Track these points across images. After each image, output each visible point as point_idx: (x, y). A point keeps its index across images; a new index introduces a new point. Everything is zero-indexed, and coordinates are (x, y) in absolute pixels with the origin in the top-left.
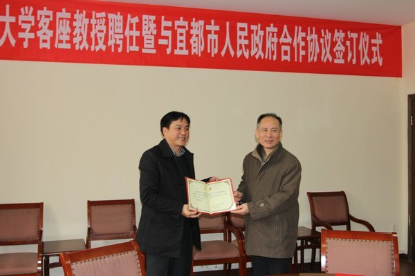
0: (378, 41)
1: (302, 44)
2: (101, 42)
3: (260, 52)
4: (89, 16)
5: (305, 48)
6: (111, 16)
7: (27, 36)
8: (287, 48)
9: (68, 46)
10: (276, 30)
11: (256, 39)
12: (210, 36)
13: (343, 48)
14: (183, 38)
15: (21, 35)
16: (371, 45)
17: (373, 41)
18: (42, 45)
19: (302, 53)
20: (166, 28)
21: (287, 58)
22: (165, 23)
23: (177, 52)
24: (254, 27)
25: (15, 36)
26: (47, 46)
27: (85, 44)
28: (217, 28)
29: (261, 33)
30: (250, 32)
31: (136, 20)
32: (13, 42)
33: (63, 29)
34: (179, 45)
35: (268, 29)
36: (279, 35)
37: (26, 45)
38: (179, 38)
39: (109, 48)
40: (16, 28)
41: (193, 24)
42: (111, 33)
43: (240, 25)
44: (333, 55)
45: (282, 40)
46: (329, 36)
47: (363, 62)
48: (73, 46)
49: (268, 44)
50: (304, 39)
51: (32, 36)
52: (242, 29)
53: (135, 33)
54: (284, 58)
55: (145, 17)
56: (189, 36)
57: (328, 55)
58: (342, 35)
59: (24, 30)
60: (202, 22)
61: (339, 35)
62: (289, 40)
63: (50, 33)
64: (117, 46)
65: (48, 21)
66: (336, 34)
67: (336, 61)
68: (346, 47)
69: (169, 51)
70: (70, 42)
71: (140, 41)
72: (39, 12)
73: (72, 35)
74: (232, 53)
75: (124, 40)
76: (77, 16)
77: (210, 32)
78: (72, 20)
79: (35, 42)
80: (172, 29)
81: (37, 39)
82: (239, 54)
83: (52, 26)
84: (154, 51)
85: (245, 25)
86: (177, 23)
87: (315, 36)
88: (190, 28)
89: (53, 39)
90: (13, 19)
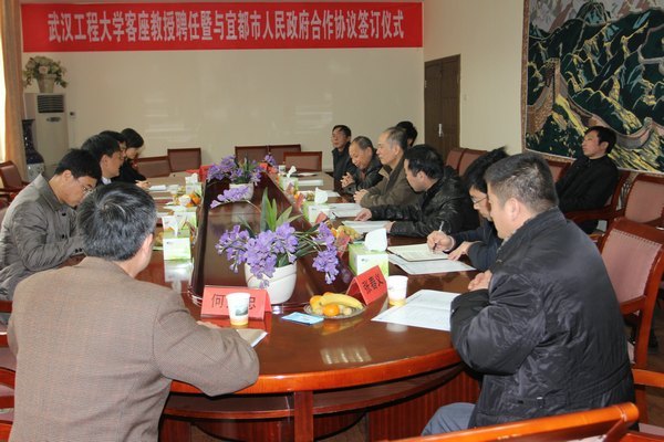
0: (400, 17)
1: (331, 24)
2: (171, 34)
3: (295, 34)
4: (161, 15)
5: (333, 28)
6: (177, 14)
7: (119, 33)
8: (318, 29)
9: (148, 38)
10: (307, 14)
11: (291, 23)
12: (253, 24)
13: (366, 26)
14: (233, 26)
15: (115, 33)
16: (393, 21)
17: (395, 18)
18: (130, 39)
19: (331, 32)
20: (219, 20)
21: (318, 37)
22: (218, 16)
23: (228, 38)
24: (289, 14)
25: (111, 33)
26: (134, 39)
27: (160, 36)
28: (259, 17)
29: (295, 18)
30: (286, 18)
31: (196, 15)
32: (110, 38)
33: (144, 26)
34: (230, 32)
35: (301, 15)
36: (310, 19)
37: (119, 40)
38: (229, 27)
39: (177, 38)
40: (111, 28)
41: (240, 15)
42: (178, 26)
43: (277, 13)
44: (358, 31)
45: (313, 22)
46: (354, 16)
47: (385, 36)
48: (152, 38)
49: (301, 27)
50: (332, 20)
51: (123, 32)
52: (279, 16)
53: (196, 26)
54: (315, 37)
55: (203, 12)
56: (237, 25)
57: (354, 32)
58: (366, 14)
59: (117, 29)
60: (247, 13)
61: (364, 15)
62: (319, 22)
63: (135, 30)
64: (183, 36)
65: (132, 21)
66: (361, 14)
67: (361, 37)
68: (370, 24)
69: (222, 37)
70: (149, 35)
71: (200, 31)
72: (127, 15)
73: (150, 31)
74: (272, 36)
75: (188, 30)
76: (152, 16)
77: (253, 20)
78: (150, 19)
79: (124, 37)
80: (223, 20)
81: (126, 34)
82: (277, 36)
83: (136, 25)
84: (210, 38)
85: (281, 13)
86: (227, 15)
87: (341, 17)
88: (238, 18)
89: (137, 34)
90: (109, 22)
